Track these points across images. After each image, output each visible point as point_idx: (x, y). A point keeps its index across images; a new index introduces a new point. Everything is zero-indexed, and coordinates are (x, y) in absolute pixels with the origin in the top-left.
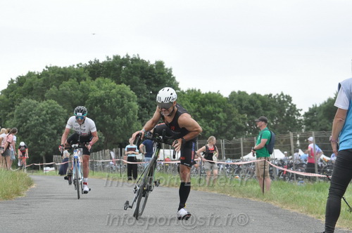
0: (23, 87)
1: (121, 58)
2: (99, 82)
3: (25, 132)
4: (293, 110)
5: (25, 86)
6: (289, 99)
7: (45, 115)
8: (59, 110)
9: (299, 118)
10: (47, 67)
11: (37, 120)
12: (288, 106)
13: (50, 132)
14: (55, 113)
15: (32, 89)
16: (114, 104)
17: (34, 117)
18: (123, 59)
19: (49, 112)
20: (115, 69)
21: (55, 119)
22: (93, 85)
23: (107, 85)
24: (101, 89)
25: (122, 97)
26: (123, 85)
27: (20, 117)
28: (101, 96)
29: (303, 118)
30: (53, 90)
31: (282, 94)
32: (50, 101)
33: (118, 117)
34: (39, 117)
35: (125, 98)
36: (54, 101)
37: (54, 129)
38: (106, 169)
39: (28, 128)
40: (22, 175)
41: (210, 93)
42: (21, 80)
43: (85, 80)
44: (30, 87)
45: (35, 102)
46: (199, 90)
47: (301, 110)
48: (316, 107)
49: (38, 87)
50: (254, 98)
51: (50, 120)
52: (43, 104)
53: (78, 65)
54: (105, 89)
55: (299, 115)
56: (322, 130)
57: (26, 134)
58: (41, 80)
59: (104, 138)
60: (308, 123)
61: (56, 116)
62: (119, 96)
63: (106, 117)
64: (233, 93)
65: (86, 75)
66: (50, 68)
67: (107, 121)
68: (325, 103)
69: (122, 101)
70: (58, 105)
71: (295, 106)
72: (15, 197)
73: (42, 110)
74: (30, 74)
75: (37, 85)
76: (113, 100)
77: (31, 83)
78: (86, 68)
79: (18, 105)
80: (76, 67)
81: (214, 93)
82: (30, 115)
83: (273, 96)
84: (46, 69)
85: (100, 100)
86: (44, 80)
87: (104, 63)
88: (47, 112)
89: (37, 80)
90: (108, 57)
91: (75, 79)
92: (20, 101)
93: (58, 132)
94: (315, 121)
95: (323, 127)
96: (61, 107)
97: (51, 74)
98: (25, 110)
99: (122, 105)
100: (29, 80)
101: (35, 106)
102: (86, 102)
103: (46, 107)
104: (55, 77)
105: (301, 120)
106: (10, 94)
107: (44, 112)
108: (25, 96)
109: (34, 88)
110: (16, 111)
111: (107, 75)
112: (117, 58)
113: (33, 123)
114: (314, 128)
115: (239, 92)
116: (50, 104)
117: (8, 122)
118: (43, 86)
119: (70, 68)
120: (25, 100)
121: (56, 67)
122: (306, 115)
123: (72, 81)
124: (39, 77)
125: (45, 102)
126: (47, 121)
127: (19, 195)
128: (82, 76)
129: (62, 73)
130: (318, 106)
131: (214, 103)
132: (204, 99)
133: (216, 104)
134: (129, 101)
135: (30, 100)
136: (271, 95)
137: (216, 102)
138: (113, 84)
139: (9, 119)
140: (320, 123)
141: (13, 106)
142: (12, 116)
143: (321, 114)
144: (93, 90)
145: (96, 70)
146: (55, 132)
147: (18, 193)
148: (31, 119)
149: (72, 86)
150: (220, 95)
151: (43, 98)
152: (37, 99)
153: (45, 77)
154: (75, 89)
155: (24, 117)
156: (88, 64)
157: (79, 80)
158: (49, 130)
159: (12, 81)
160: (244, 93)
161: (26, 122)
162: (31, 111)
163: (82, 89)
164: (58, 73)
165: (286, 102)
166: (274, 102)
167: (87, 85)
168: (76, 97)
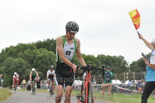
1: (50, 40)
2: (41, 50)
3: (9, 72)
4: (125, 62)
5: (9, 52)
6: (123, 57)
7: (17, 64)
9: (128, 66)
10: (18, 44)
11: (14, 66)
12: (123, 61)
13: (19, 72)
14: (21, 64)
15: (12, 53)
16: (47, 59)
17: (13, 65)
18: (51, 40)
19: (19, 63)
20: (48, 45)
21: (22, 66)
22: (38, 51)
23: (44, 52)
24: (42, 53)
25: (51, 56)
26: (51, 51)
27: (7, 65)
28: (42, 56)
29: (129, 66)
30: (20, 54)
31: (120, 56)
33: (49, 65)
34: (15, 65)
35: (52, 57)
36: (21, 59)
37: (21, 70)
38: (44, 88)
39: (10, 70)
40: (7, 91)
41: (89, 55)
42: (7, 49)
43: (35, 49)
44: (11, 52)
45: (13, 59)
46: (85, 54)
47: (128, 63)
48: (135, 62)
49: (15, 52)
50: (108, 58)
51: (19, 67)
52: (16, 60)
53: (32, 43)
54: (43, 53)
55: (127, 65)
56: (137, 71)
57: (9, 73)
58: (16, 49)
59: (43, 74)
60: (132, 69)
61: (22, 65)
62: (49, 56)
63: (43, 65)
64: (99, 56)
65: (35, 47)
66: (20, 44)
67: (44, 67)
68: (139, 60)
69: (51, 58)
70: (23, 60)
71: (126, 61)
72: (4, 100)
73: (16, 62)
74: (11, 47)
75: (14, 51)
76: (47, 58)
78: (35, 44)
79: (6, 60)
80: (31, 43)
81: (91, 55)
82: (11, 65)
83: (116, 57)
84: (18, 45)
85: (41, 58)
86: (17, 49)
87: (43, 42)
88: (18, 63)
89: (14, 49)
90: (44, 40)
91: (31, 49)
92: (7, 59)
93: (23, 72)
94: (134, 68)
95: (138, 71)
96: (24, 61)
97: (20, 47)
98: (9, 62)
99: (51, 60)
100: (10, 49)
101: (13, 61)
102: (35, 59)
103: (18, 61)
104: (22, 48)
105: (129, 67)
106: (2, 56)
107: (17, 63)
108: (9, 56)
109: (13, 53)
110: (5, 63)
111: (44, 47)
112: (48, 40)
113: (12, 68)
114: (134, 71)
115: (102, 55)
116: (19, 60)
117: (1, 67)
119: (28, 44)
120: (9, 58)
121: (22, 44)
122: (131, 65)
123: (29, 50)
124: (15, 48)
125: (17, 59)
126: (18, 67)
127: (6, 99)
128: (33, 47)
130: (136, 61)
131: (91, 59)
132: (87, 58)
133: (92, 60)
134: (54, 58)
135: (11, 58)
136: (115, 56)
137: (92, 59)
138: (47, 51)
139: (2, 66)
140: (137, 68)
141: (3, 60)
142: (3, 65)
143: (137, 65)
144: (38, 54)
145: (40, 45)
146: (22, 72)
147: (5, 98)
148: (11, 66)
149: (29, 52)
150: (93, 56)
151: (17, 57)
152: (14, 58)
153: (17, 48)
154: (30, 53)
155: (8, 65)
156: (36, 42)
158: (19, 71)
159: (3, 50)
160: (104, 55)
161: (9, 68)
162: (11, 63)
163: (34, 53)
164: (23, 46)
165: (122, 59)
166: (117, 59)
167: (35, 51)
168: (31, 57)
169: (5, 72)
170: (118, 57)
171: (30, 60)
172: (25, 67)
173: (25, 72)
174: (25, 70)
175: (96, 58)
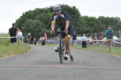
0: (27, 15)
5: (28, 15)
6: (119, 18)
7: (35, 25)
8: (40, 23)
10: (35, 9)
11: (33, 27)
14: (38, 24)
15: (30, 16)
18: (62, 5)
21: (38, 26)
22: (51, 14)
27: (27, 25)
30: (38, 16)
31: (117, 17)
32: (37, 20)
37: (38, 29)
39: (29, 29)
40: (27, 46)
41: (92, 17)
42: (27, 13)
43: (49, 13)
44: (30, 15)
45: (32, 20)
46: (88, 16)
49: (33, 15)
50: (107, 18)
53: (46, 8)
57: (29, 31)
61: (39, 25)
64: (100, 17)
65: (49, 11)
66: (37, 9)
67: (56, 27)
70: (39, 22)
72: (25, 53)
74: (30, 11)
75: (32, 14)
77: (30, 14)
78: (49, 9)
79: (26, 21)
80: (45, 8)
81: (93, 17)
83: (114, 18)
88: (36, 24)
89: (32, 13)
92: (26, 20)
93: (39, 31)
96: (40, 22)
97: (37, 11)
98: (28, 23)
100: (29, 13)
101: (32, 22)
102: (49, 20)
103: (36, 22)
104: (38, 12)
106: (23, 18)
107: (35, 24)
108: (28, 18)
109: (31, 16)
110: (25, 24)
113: (31, 28)
115: (102, 17)
116: (37, 21)
117: (22, 27)
118: (34, 15)
119: (43, 8)
120: (28, 20)
121: (39, 8)
124: (33, 12)
125: (35, 20)
126: (36, 27)
128: (48, 12)
129: (41, 10)
131: (93, 20)
132: (90, 19)
133: (94, 21)
135: (30, 20)
136: (113, 18)
137: (94, 20)
139: (23, 26)
141: (24, 22)
142: (24, 25)
144: (51, 16)
145: (52, 9)
146: (39, 30)
147: (26, 52)
148: (30, 26)
149: (44, 15)
150: (95, 17)
151: (34, 19)
152: (32, 19)
153: (35, 12)
154: (45, 16)
155: (28, 26)
156: (50, 7)
157: (46, 13)
158: (37, 30)
159: (24, 13)
160: (103, 17)
161: (29, 27)
162: (30, 24)
163: (48, 16)
164: (40, 10)
165: (118, 20)
166: (114, 20)
167: (49, 14)
168: (46, 19)
169: (26, 31)
170: (115, 18)
171: (45, 22)
172: (41, 27)
173: (41, 30)
174: (41, 29)
175: (97, 19)
